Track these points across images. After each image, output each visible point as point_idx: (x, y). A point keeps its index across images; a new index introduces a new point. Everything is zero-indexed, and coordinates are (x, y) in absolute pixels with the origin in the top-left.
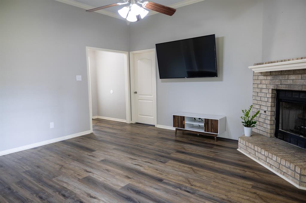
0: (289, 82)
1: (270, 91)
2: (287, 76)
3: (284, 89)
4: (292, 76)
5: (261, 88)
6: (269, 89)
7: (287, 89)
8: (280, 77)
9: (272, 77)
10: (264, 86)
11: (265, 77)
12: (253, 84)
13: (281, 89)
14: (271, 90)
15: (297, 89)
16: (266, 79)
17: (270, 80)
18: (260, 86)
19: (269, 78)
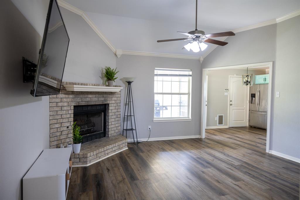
0: (88, 99)
1: (72, 108)
2: (86, 95)
3: (84, 104)
4: (89, 95)
5: (62, 106)
6: (71, 106)
7: (86, 104)
8: (81, 96)
9: (74, 96)
10: (66, 104)
11: (66, 96)
12: (50, 102)
13: (82, 105)
14: (73, 106)
15: (93, 104)
16: (67, 97)
17: (72, 98)
18: (60, 104)
19: (71, 96)
